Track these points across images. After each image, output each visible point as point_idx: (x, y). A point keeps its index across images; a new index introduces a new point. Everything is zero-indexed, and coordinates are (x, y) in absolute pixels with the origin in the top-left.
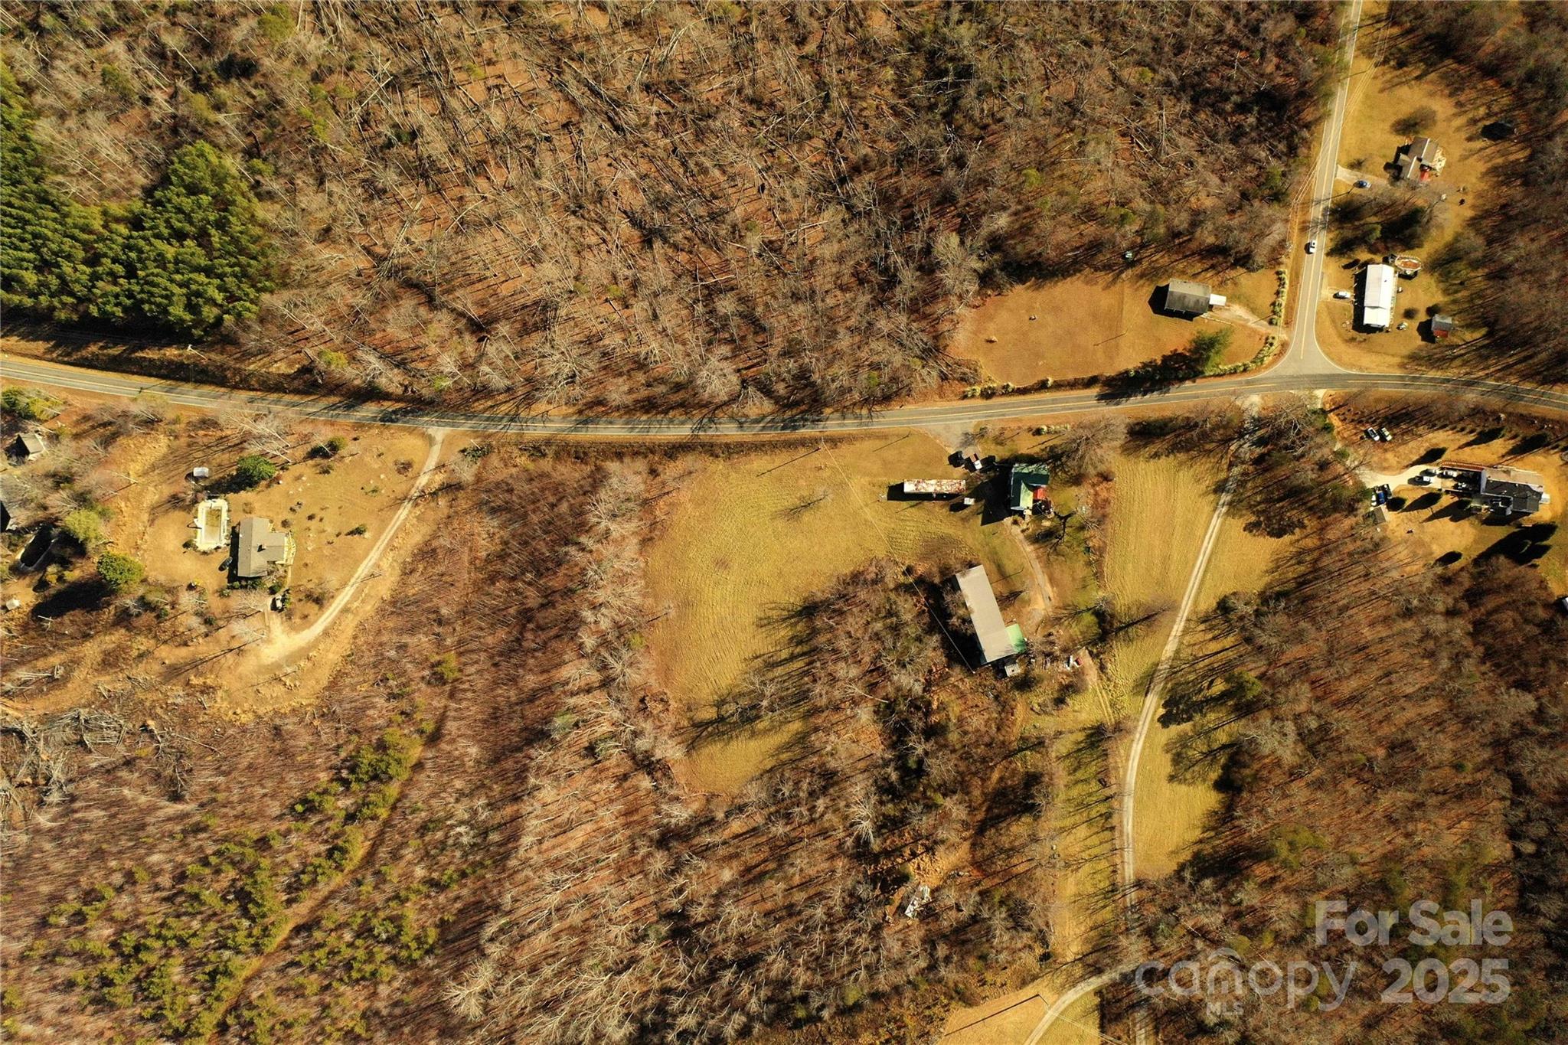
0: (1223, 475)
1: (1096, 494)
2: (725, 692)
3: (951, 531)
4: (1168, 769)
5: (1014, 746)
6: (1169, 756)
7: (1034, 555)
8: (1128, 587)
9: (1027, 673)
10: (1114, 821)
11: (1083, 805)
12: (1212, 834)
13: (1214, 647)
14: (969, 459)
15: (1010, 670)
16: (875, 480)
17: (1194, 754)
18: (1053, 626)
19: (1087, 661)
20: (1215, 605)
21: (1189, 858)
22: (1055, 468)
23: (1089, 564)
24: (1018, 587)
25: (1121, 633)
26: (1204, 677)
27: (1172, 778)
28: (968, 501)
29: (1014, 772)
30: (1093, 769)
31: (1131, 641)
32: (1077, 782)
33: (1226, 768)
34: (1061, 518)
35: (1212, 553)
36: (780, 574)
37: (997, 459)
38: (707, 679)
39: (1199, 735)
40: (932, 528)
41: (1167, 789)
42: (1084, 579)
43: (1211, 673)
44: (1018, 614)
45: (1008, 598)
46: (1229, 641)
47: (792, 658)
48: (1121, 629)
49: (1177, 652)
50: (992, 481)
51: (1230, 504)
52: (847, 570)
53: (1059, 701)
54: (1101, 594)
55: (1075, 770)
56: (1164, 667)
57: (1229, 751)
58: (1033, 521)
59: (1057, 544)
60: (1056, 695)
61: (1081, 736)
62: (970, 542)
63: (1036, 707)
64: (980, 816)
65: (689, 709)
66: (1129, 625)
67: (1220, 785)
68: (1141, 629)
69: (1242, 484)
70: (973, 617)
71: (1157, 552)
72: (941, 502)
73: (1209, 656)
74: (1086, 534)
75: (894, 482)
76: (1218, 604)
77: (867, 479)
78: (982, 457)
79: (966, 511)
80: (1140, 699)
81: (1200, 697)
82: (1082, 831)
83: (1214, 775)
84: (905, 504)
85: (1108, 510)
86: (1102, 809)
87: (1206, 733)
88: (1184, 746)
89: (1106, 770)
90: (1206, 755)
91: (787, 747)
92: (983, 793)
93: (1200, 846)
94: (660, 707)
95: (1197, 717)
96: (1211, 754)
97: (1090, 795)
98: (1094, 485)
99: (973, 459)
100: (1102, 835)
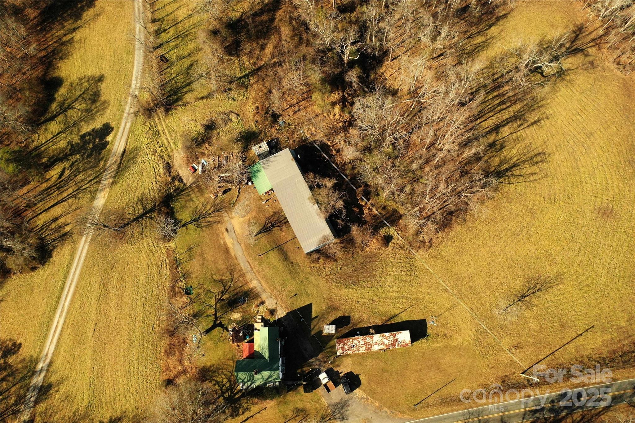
0: (41, 407)
1: (180, 361)
2: (559, 84)
3: (345, 292)
4: (103, 86)
5: (253, 80)
6: (103, 98)
7: (249, 277)
8: (143, 258)
9: (246, 149)
10: (152, 28)
11: (182, 36)
12: (64, 39)
13: (57, 211)
14: (336, 385)
15: (264, 147)
16: (445, 342)
17: (80, 106)
18: (222, 201)
19: (185, 173)
20: (54, 254)
21: (85, 14)
22: (231, 388)
23: (186, 276)
24: (264, 239)
25: (149, 206)
26: (69, 178)
27: (101, 79)
28: (329, 329)
29: (250, 54)
30: (174, 70)
31: (140, 201)
32: (189, 55)
33: (51, 99)
34: (221, 325)
35: (54, 311)
36: (533, 213)
37: (301, 389)
38: (582, 92)
39: (75, 124)
40: (368, 293)
41: (105, 69)
42: (191, 258)
43: (60, 185)
44: (260, 209)
45: (273, 226)
46: (41, 221)
47: (496, 129)
48: (150, 211)
49: (93, 198)
50: (304, 360)
51: (34, 373)
52: (457, 229)
53: (210, 127)
54: (172, 244)
55: (191, 65)
56: (107, 181)
57: (48, 115)
58: (252, 317)
59: (223, 293)
60: (215, 132)
61: (188, 97)
62: (322, 283)
63: (234, 118)
64: (279, 14)
65: (592, 63)
66: (141, 216)
67: (57, 83)
68: (130, 213)
69: (21, 400)
70: (308, 193)
71: (113, 303)
72: (361, 325)
73: (62, 201)
74: (189, 311)
75: (422, 344)
76: (50, 256)
77: (455, 343)
78: (321, 390)
79: (331, 319)
80: (131, 146)
81: (73, 159)
82: (182, 14)
83: (63, 91)
84: (404, 317)
85: (166, 341)
86: (164, 37)
87: (68, 128)
88: (88, 111)
89: (161, 72)
90: (70, 107)
91: (478, 49)
92: (280, 34)
93: (73, 26)
94: (624, 59)
95: (76, 139)
96: (64, 109)
97: (176, 47)
98: (184, 371)
99: (331, 385)
100: (163, 14)
